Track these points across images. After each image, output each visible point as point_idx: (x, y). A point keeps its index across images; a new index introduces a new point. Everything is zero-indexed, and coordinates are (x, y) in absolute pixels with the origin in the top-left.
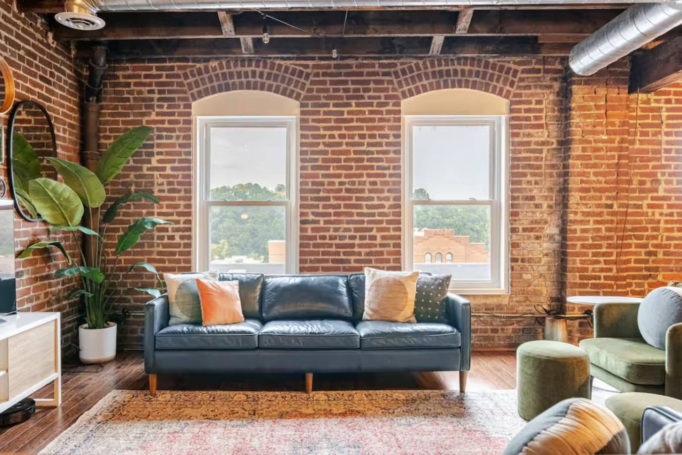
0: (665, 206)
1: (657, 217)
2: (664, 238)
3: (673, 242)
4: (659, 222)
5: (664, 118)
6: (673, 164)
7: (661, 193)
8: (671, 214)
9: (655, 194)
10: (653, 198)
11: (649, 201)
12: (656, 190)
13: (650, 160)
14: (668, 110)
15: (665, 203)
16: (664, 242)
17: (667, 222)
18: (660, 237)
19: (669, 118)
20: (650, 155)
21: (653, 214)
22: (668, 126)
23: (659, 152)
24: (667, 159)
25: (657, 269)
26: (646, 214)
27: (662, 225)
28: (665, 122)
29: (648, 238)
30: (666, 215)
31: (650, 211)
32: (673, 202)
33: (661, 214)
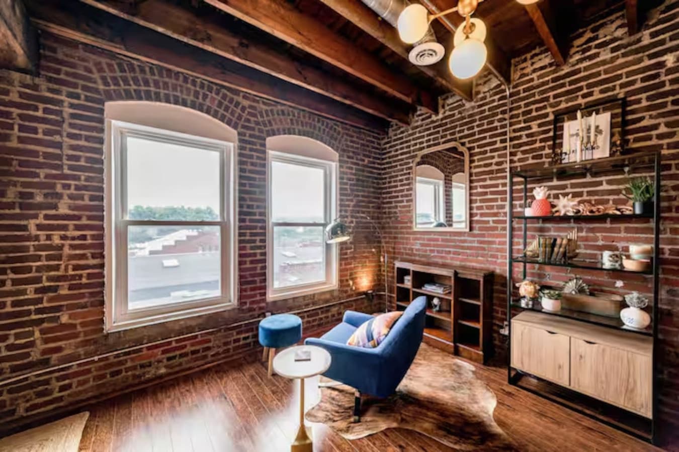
0: (71, 227)
1: (57, 241)
2: (70, 267)
3: (85, 272)
4: (61, 248)
5: (65, 115)
6: (83, 175)
7: (63, 210)
8: (84, 237)
9: (53, 212)
10: (47, 217)
11: (41, 220)
12: (55, 207)
13: (40, 166)
14: (72, 106)
15: (71, 223)
16: (71, 272)
17: (73, 247)
18: (63, 267)
19: (73, 116)
20: (41, 160)
21: (49, 237)
22: (72, 126)
23: (59, 157)
24: (71, 168)
25: (58, 309)
26: (37, 238)
27: (67, 251)
28: (68, 120)
29: (39, 269)
30: (73, 239)
31: (42, 233)
32: (84, 221)
33: (63, 238)
